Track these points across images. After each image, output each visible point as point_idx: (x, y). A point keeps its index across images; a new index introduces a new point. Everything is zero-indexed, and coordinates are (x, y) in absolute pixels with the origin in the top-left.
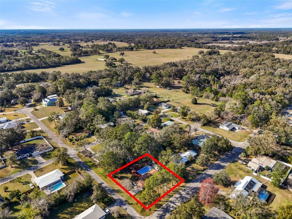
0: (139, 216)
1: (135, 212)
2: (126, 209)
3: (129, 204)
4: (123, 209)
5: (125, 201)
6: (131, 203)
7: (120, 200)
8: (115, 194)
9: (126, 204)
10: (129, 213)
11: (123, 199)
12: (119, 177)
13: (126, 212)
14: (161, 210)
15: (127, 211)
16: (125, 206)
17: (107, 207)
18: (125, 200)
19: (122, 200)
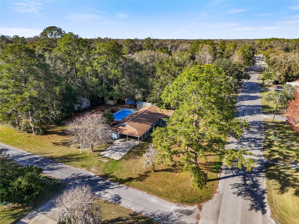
0: (179, 208)
1: (154, 200)
2: (117, 199)
3: (121, 182)
4: (106, 202)
5: (100, 176)
6: (125, 178)
7: (79, 178)
8: (55, 167)
9: (108, 184)
10: (135, 209)
11: (93, 174)
12: (60, 132)
13: (122, 210)
14: (232, 174)
15: (124, 204)
16: (107, 190)
17: (30, 211)
18: (100, 173)
19: (90, 177)
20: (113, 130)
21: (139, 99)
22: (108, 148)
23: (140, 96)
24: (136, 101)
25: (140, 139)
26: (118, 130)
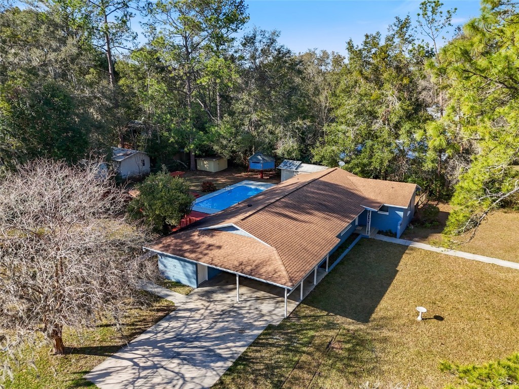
20: (166, 248)
21: (289, 153)
22: (144, 332)
23: (291, 144)
24: (278, 160)
25: (293, 296)
26: (186, 247)
